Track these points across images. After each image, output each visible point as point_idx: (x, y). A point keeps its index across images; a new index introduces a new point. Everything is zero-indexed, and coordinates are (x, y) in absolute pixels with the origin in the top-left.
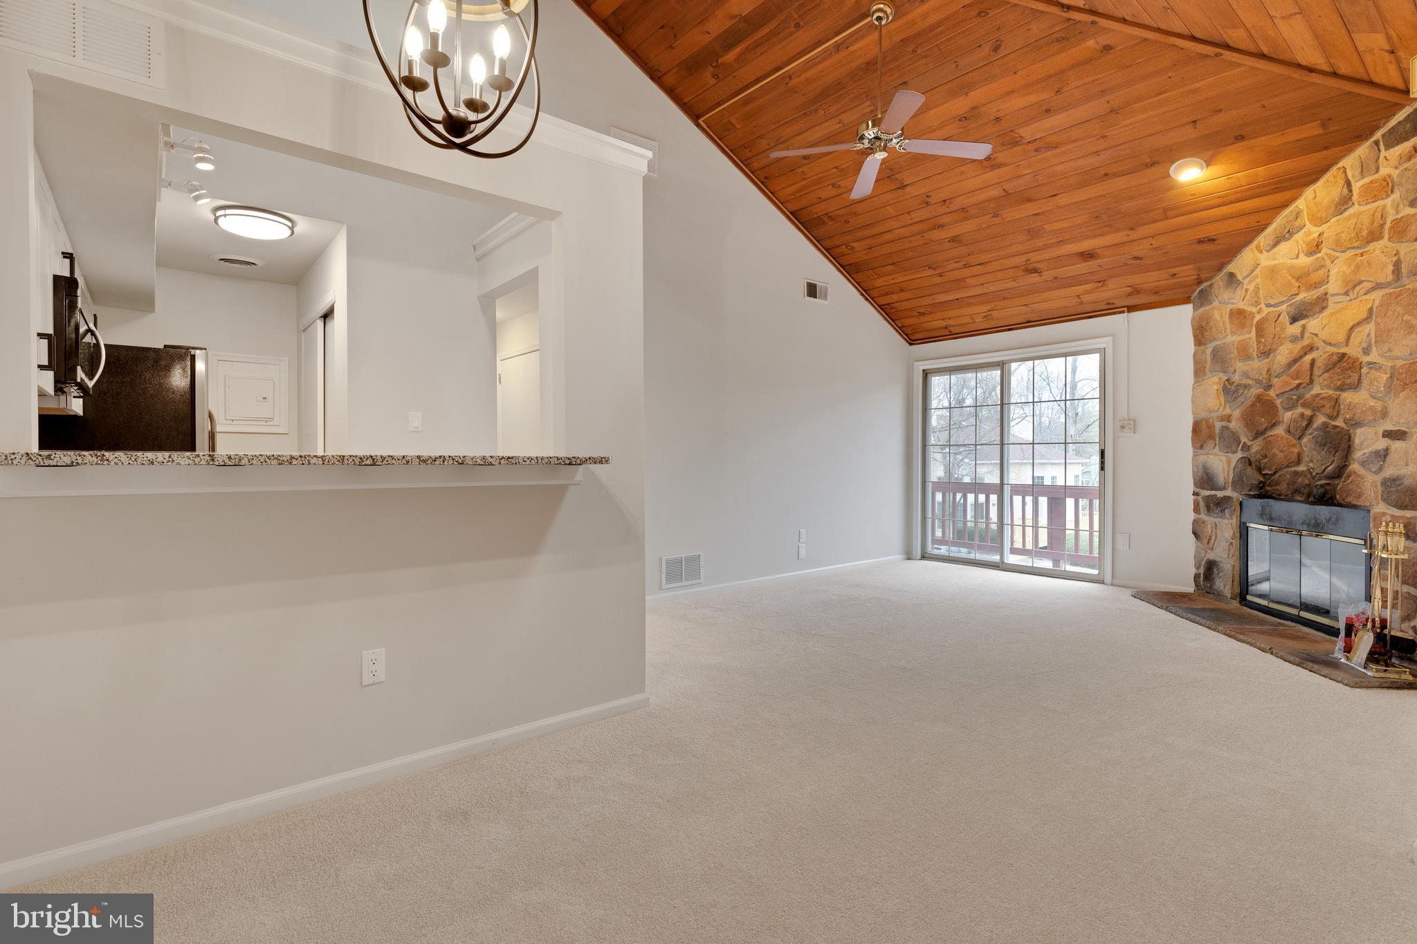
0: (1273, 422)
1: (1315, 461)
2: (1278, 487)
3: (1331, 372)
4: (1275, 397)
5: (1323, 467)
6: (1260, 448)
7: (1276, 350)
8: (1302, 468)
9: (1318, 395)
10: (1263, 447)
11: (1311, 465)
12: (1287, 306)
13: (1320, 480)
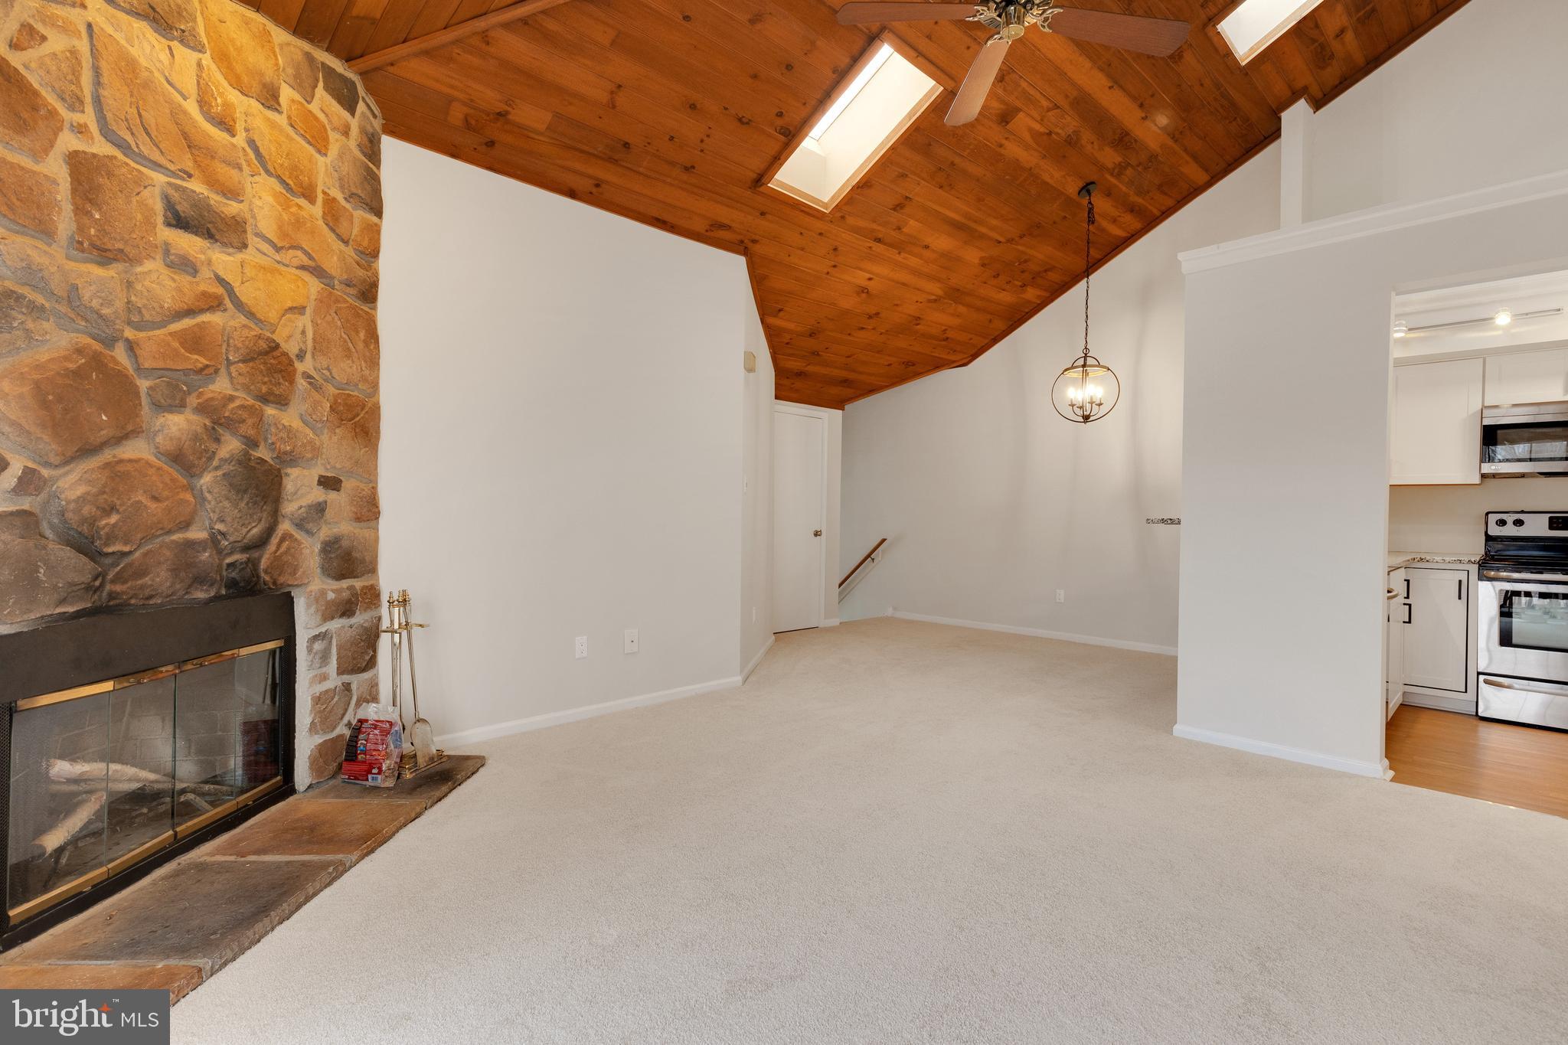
0: (130, 428)
1: (229, 519)
2: (147, 580)
3: (251, 364)
4: (131, 371)
5: (245, 530)
6: (94, 490)
7: (140, 262)
8: (197, 534)
9: (232, 398)
10: (105, 486)
11: (220, 526)
12: (169, 184)
13: (231, 554)
